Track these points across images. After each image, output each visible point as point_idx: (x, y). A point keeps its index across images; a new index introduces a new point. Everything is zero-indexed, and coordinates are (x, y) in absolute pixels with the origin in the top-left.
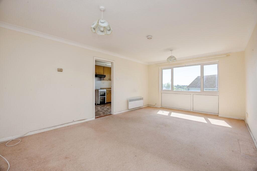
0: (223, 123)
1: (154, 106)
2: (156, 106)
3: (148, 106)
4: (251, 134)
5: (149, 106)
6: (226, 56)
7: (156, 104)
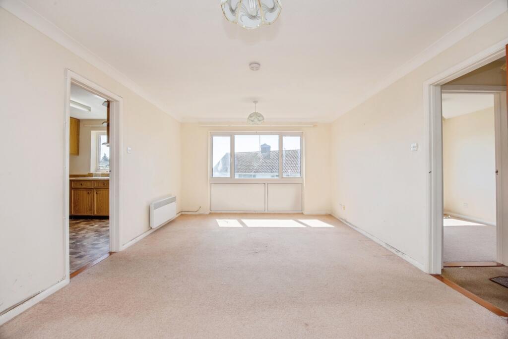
0: (316, 223)
1: (196, 212)
2: (201, 212)
3: (181, 215)
4: (360, 231)
5: (183, 213)
6: (312, 126)
7: (200, 207)
